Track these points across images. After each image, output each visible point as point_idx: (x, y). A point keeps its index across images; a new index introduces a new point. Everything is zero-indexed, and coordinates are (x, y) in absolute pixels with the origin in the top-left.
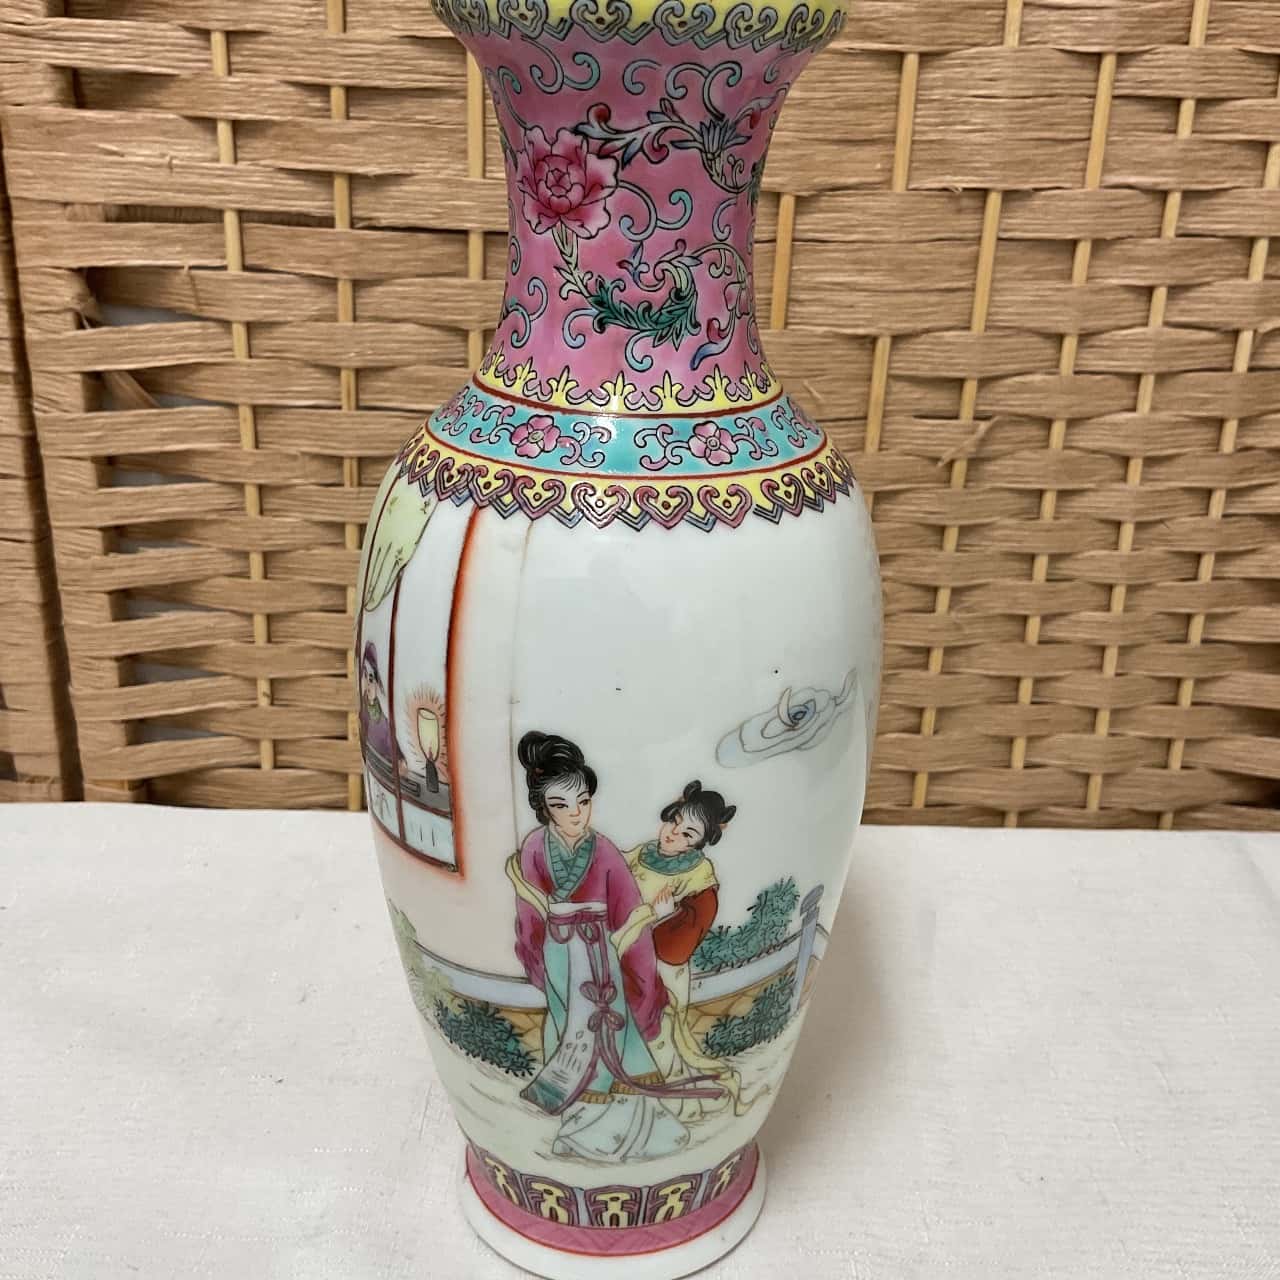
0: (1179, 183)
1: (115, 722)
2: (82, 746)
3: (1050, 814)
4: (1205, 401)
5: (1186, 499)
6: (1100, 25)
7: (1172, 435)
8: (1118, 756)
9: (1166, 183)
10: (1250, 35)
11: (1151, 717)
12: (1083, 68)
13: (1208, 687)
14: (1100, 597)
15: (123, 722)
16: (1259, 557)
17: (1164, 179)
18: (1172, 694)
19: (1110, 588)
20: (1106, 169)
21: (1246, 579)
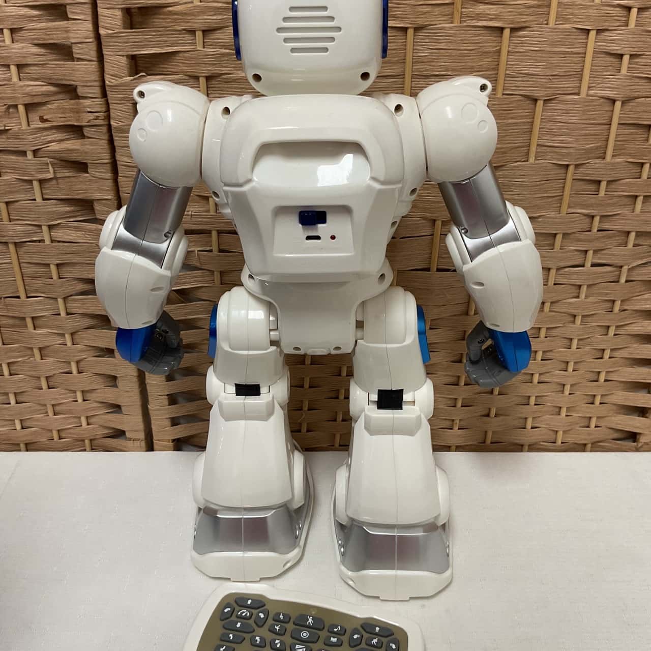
0: (599, 213)
1: (166, 418)
2: (154, 428)
3: (541, 445)
4: (607, 294)
5: (598, 329)
6: (569, 154)
7: (594, 307)
8: (569, 424)
9: (593, 213)
10: (630, 155)
11: (583, 409)
12: (561, 169)
13: (606, 397)
14: (563, 366)
15: (170, 418)
16: (628, 349)
17: (593, 211)
18: (592, 400)
19: (567, 363)
20: (569, 207)
21: (622, 358)
